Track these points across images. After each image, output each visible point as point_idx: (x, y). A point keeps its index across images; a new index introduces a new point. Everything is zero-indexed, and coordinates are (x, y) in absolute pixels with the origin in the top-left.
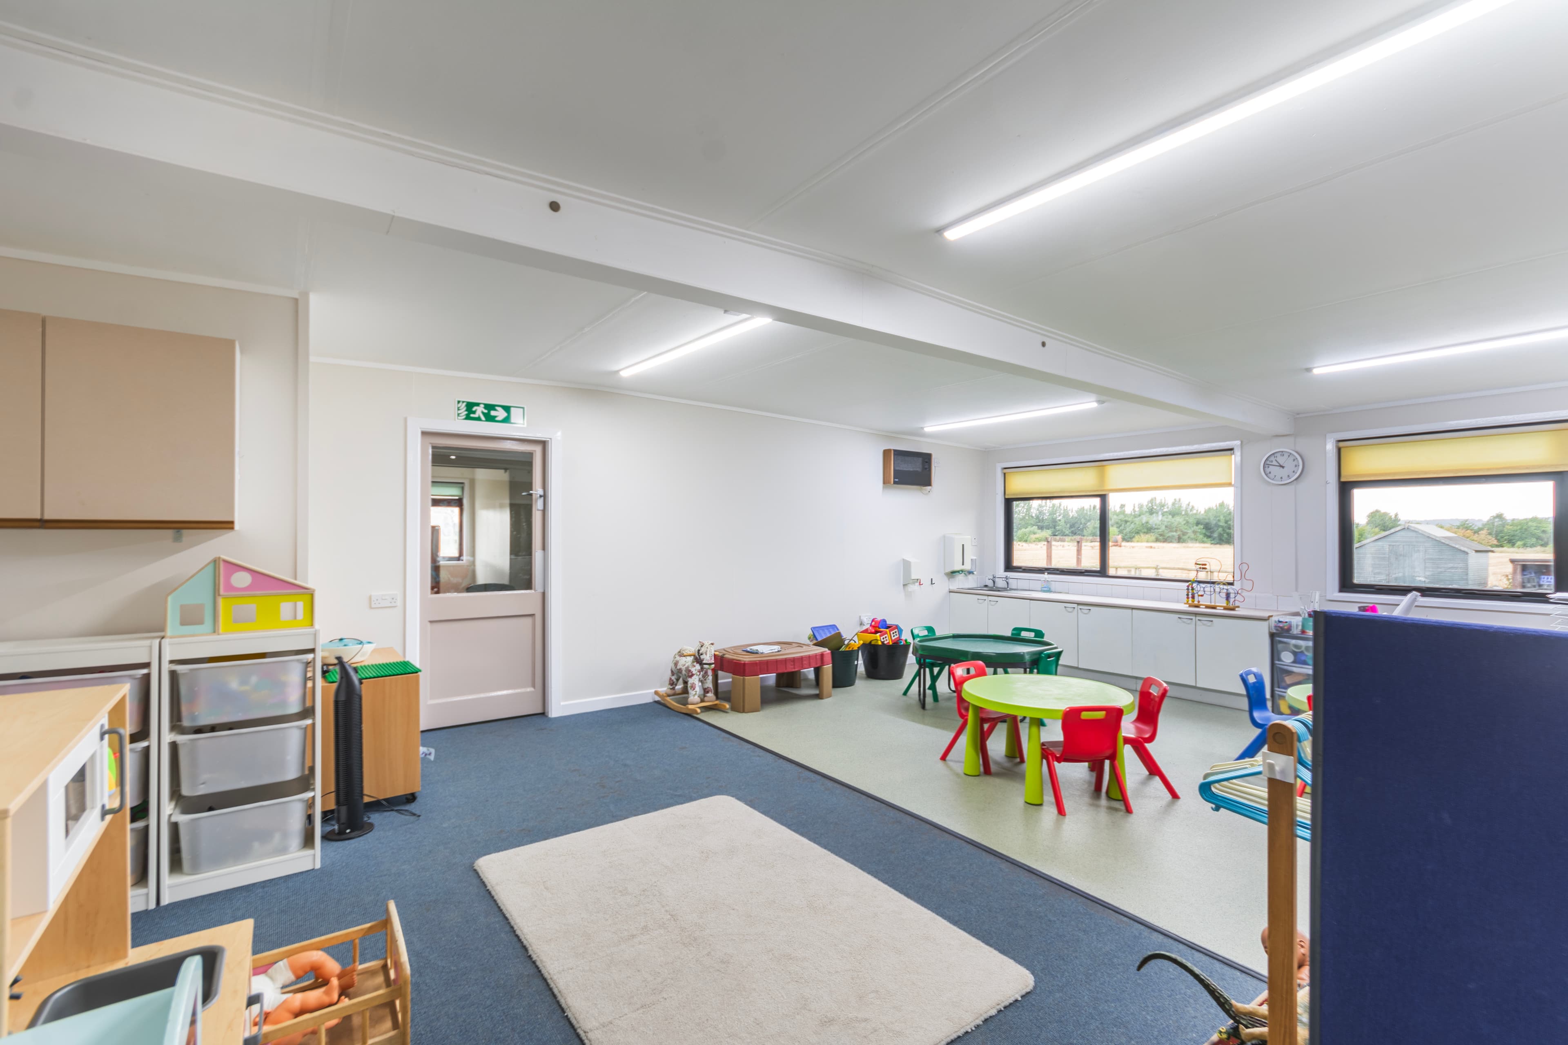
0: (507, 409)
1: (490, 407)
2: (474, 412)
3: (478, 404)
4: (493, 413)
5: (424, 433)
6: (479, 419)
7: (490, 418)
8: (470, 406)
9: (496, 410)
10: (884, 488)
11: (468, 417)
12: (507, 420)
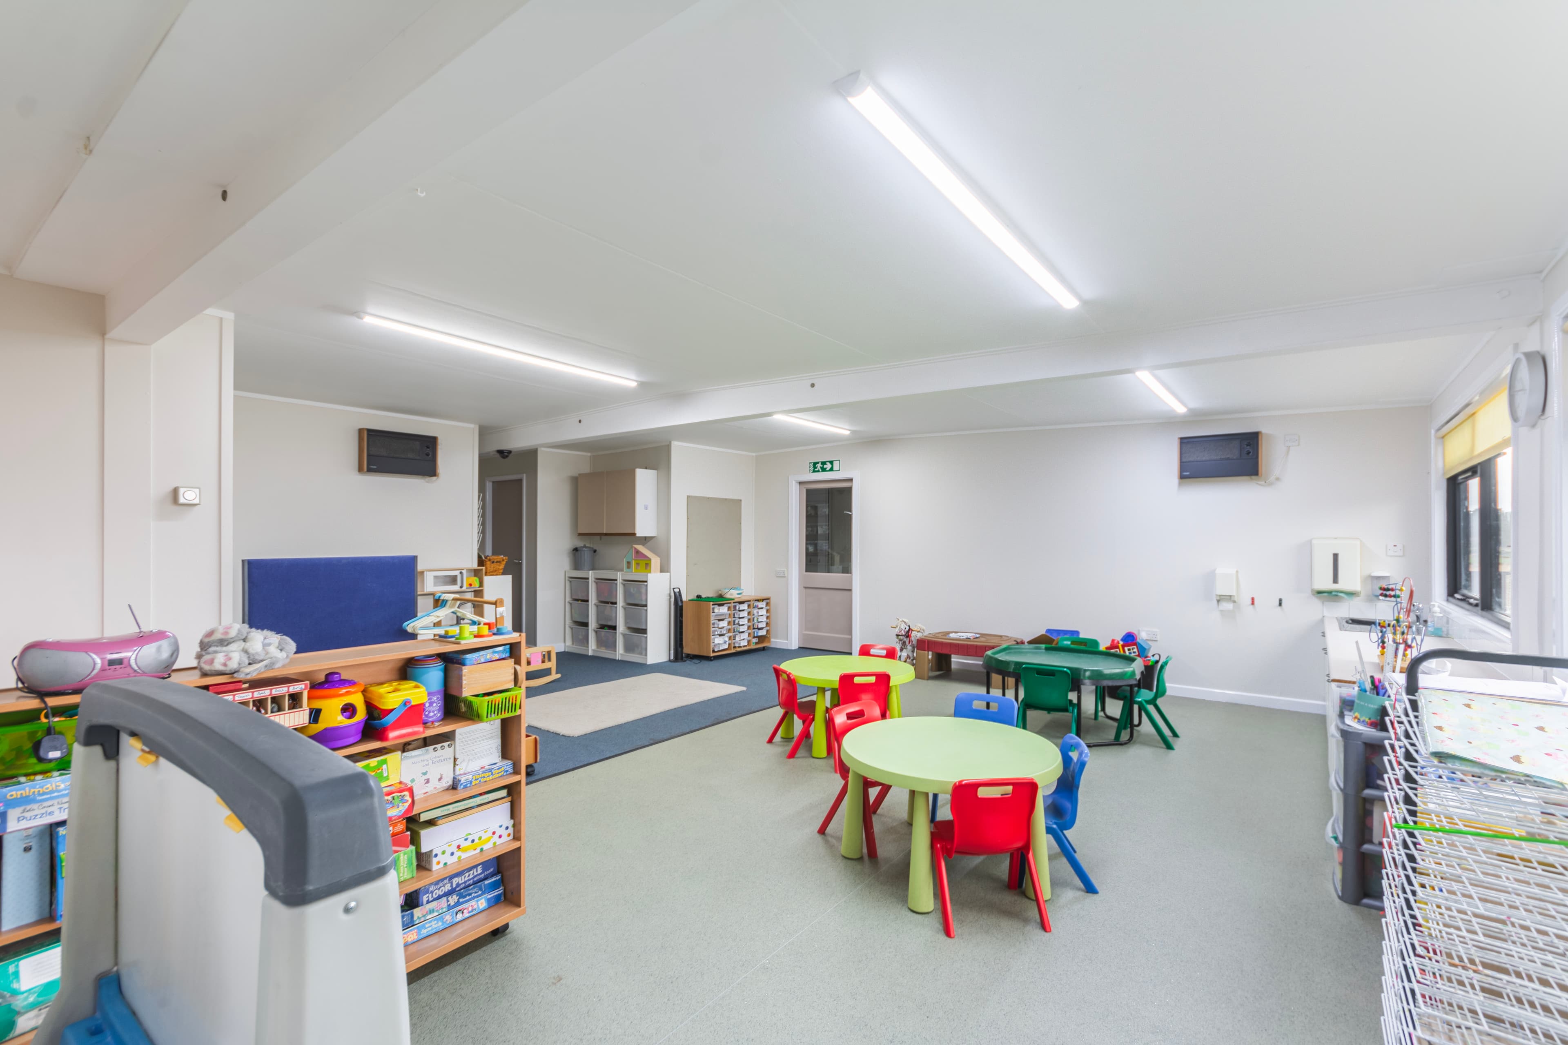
0: (831, 462)
1: (824, 463)
2: (816, 468)
3: (818, 463)
4: (825, 466)
5: (800, 483)
6: (818, 471)
7: (824, 470)
8: (815, 464)
9: (826, 464)
10: (1180, 484)
11: (814, 471)
12: (831, 469)
